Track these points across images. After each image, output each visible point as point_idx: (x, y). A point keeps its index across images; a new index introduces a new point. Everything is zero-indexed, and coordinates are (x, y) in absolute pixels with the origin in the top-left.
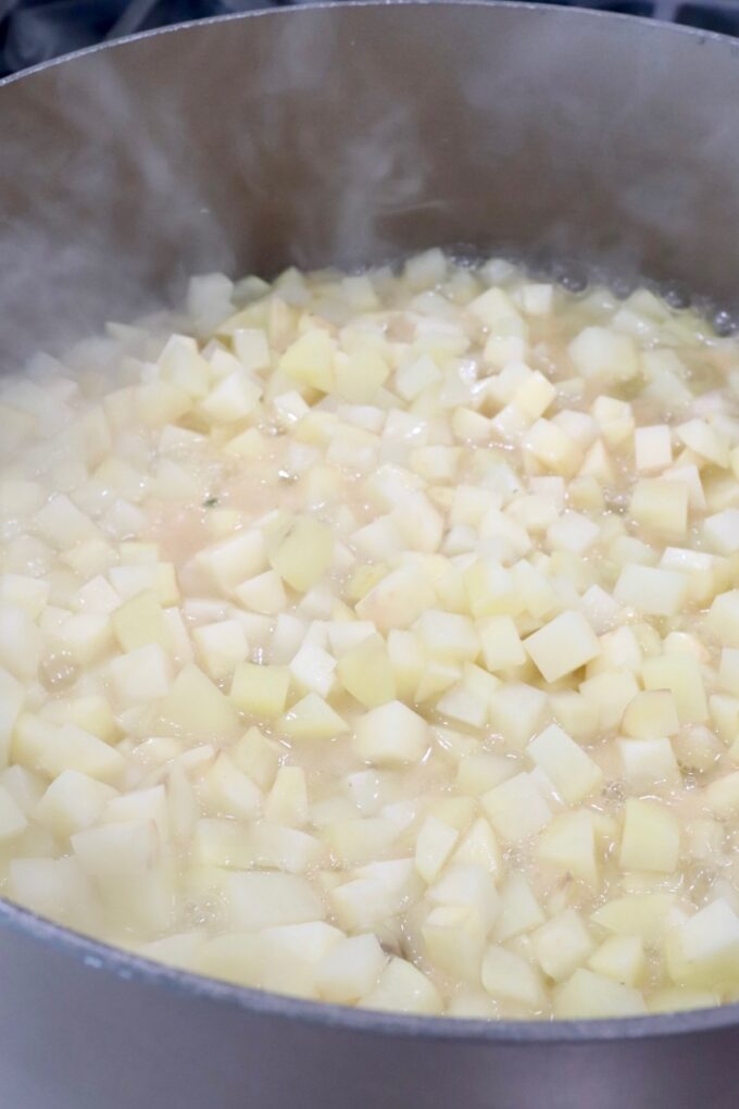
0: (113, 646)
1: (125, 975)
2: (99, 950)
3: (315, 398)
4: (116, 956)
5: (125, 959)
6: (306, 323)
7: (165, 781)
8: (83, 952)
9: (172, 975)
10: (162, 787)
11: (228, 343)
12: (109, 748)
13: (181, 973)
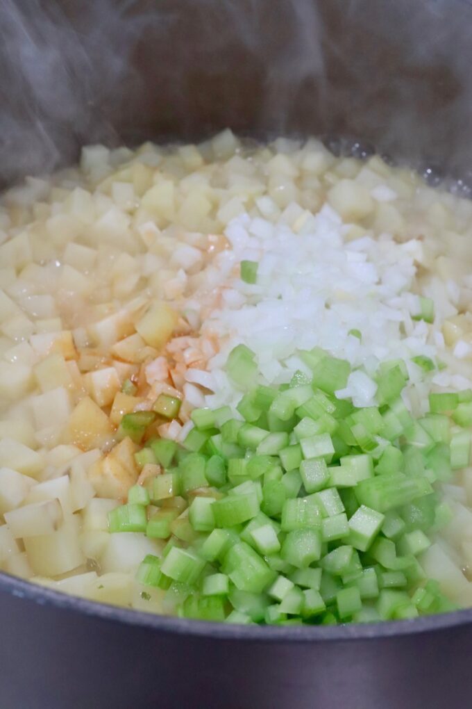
0: (33, 387)
1: (40, 602)
2: (22, 585)
3: (163, 225)
4: (34, 589)
5: (41, 591)
6: (158, 177)
7: (68, 473)
8: (12, 587)
9: (73, 601)
10: (67, 476)
11: (108, 193)
12: (34, 452)
13: (79, 599)
